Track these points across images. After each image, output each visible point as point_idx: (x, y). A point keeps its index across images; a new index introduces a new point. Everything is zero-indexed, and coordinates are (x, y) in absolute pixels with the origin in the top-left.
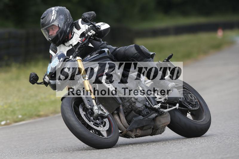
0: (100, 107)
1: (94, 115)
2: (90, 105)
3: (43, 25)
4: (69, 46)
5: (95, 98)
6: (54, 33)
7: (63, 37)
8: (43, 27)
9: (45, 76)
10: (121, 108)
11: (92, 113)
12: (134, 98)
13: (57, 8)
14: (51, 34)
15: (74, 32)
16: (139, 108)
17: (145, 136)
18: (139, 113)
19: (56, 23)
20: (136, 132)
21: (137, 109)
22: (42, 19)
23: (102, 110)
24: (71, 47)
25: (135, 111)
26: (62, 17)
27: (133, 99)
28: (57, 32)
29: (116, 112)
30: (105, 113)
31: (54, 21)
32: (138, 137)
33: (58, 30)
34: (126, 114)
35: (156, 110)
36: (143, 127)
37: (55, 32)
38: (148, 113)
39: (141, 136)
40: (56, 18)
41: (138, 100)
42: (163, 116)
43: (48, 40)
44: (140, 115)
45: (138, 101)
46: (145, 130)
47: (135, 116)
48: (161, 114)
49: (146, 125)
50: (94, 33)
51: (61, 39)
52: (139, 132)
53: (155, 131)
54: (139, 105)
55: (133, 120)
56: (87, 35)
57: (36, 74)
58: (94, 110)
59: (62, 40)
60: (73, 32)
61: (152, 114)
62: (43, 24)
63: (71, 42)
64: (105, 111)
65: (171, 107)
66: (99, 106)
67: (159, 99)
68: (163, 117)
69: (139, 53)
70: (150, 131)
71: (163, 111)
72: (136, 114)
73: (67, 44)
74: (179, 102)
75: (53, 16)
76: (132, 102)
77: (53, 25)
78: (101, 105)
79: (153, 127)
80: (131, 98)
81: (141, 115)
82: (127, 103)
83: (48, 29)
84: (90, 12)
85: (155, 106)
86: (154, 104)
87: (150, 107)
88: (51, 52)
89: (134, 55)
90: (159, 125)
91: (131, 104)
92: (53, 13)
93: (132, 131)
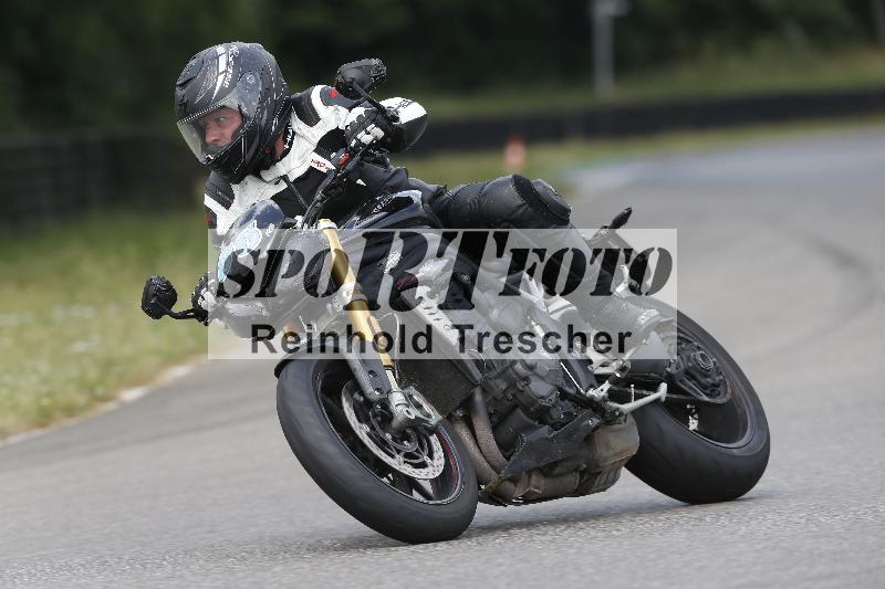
0: (411, 396)
1: (395, 424)
2: (378, 390)
3: (187, 109)
4: (277, 183)
5: (390, 364)
6: (223, 135)
7: (257, 150)
8: (185, 114)
9: (201, 287)
10: (478, 397)
11: (386, 416)
12: (523, 362)
13: (235, 47)
14: (213, 138)
15: (294, 133)
16: (542, 397)
17: (556, 498)
18: (541, 415)
19: (231, 101)
20: (529, 484)
21: (533, 402)
22: (183, 85)
23: (419, 406)
24: (283, 186)
25: (526, 410)
26: (250, 79)
27: (519, 367)
28: (235, 134)
29: (460, 413)
30: (429, 416)
31: (224, 92)
32: (534, 501)
33: (241, 127)
34: (494, 419)
35: (594, 406)
36: (555, 464)
37: (228, 132)
38: (569, 415)
39: (546, 499)
40: (233, 84)
41: (537, 371)
42: (616, 427)
43: (202, 159)
44: (542, 422)
45: (536, 374)
46: (558, 476)
47: (528, 428)
48: (610, 419)
49: (563, 460)
50: (380, 133)
51: (248, 157)
52: (538, 484)
53: (591, 479)
54: (540, 388)
55: (523, 441)
56: (353, 143)
57: (167, 282)
58: (393, 407)
59: (252, 159)
60: (291, 131)
61: (583, 419)
62: (184, 105)
63: (282, 168)
64: (427, 407)
65: (643, 396)
66: (406, 391)
67: (603, 366)
68: (619, 430)
69: (531, 205)
70: (573, 480)
71: (618, 409)
72: (530, 421)
73: (268, 175)
74: (666, 377)
75: (221, 78)
76: (515, 376)
77: (223, 107)
78: (412, 390)
79: (585, 466)
80: (514, 362)
81: (545, 424)
82: (499, 381)
83: (201, 123)
84: (364, 62)
85: (591, 392)
86: (585, 386)
87: (575, 396)
88: (209, 202)
89: (514, 212)
90: (606, 459)
91: (512, 385)
92: (222, 66)
93: (514, 480)
